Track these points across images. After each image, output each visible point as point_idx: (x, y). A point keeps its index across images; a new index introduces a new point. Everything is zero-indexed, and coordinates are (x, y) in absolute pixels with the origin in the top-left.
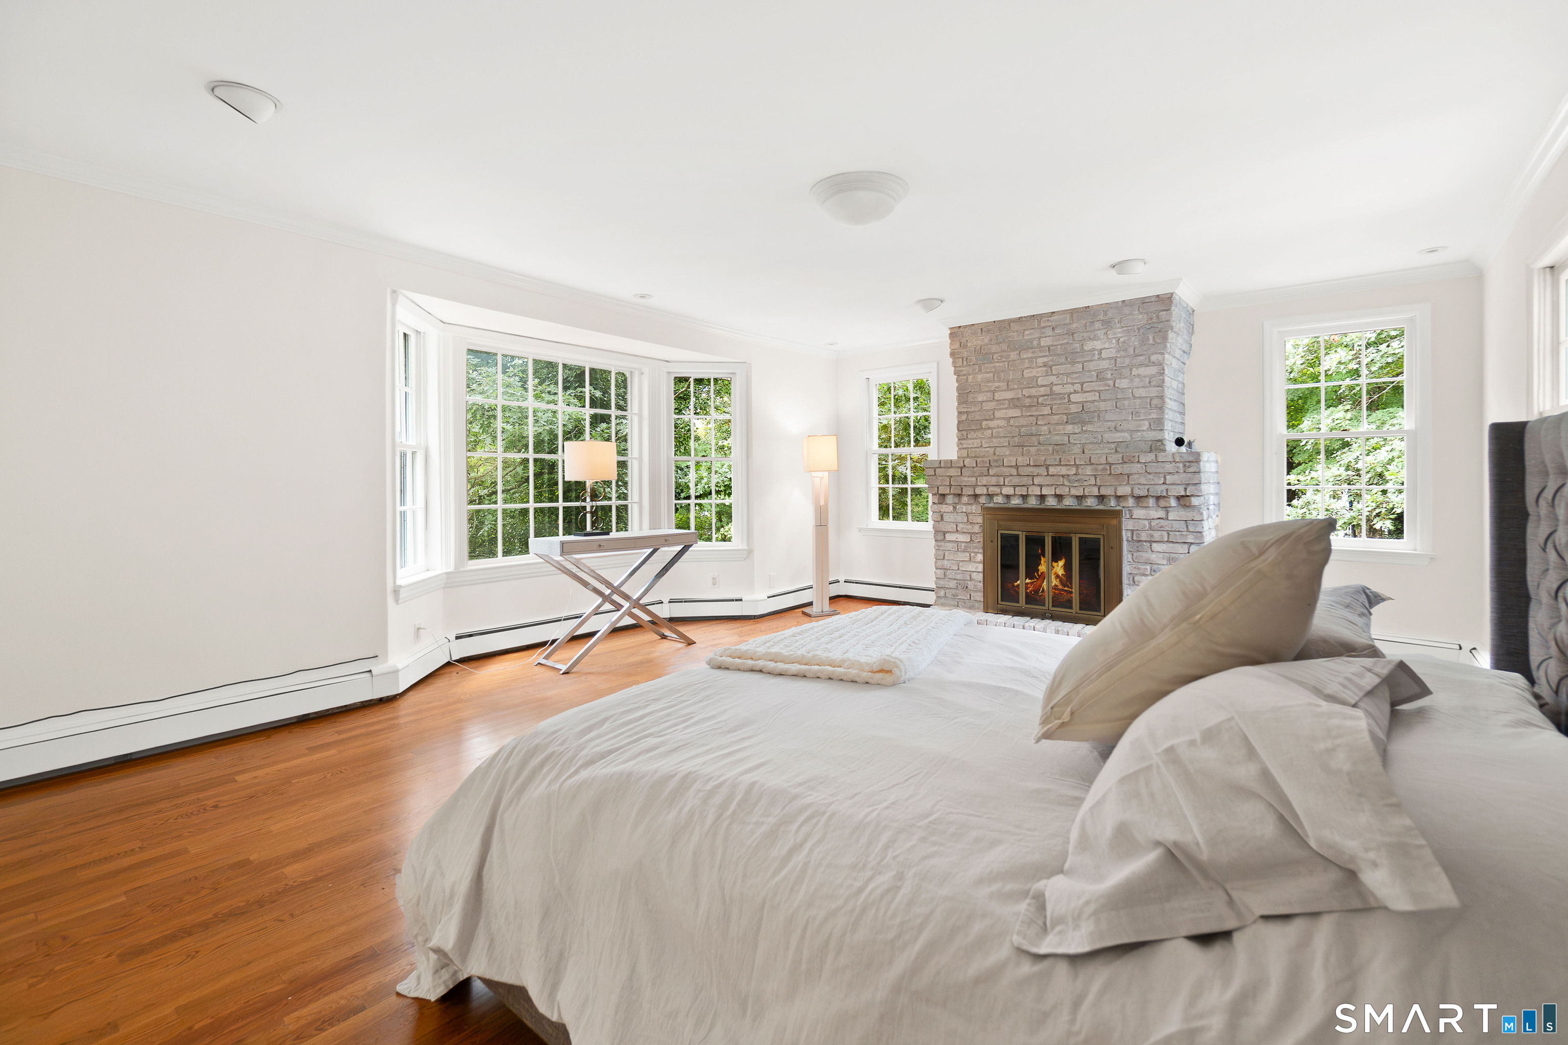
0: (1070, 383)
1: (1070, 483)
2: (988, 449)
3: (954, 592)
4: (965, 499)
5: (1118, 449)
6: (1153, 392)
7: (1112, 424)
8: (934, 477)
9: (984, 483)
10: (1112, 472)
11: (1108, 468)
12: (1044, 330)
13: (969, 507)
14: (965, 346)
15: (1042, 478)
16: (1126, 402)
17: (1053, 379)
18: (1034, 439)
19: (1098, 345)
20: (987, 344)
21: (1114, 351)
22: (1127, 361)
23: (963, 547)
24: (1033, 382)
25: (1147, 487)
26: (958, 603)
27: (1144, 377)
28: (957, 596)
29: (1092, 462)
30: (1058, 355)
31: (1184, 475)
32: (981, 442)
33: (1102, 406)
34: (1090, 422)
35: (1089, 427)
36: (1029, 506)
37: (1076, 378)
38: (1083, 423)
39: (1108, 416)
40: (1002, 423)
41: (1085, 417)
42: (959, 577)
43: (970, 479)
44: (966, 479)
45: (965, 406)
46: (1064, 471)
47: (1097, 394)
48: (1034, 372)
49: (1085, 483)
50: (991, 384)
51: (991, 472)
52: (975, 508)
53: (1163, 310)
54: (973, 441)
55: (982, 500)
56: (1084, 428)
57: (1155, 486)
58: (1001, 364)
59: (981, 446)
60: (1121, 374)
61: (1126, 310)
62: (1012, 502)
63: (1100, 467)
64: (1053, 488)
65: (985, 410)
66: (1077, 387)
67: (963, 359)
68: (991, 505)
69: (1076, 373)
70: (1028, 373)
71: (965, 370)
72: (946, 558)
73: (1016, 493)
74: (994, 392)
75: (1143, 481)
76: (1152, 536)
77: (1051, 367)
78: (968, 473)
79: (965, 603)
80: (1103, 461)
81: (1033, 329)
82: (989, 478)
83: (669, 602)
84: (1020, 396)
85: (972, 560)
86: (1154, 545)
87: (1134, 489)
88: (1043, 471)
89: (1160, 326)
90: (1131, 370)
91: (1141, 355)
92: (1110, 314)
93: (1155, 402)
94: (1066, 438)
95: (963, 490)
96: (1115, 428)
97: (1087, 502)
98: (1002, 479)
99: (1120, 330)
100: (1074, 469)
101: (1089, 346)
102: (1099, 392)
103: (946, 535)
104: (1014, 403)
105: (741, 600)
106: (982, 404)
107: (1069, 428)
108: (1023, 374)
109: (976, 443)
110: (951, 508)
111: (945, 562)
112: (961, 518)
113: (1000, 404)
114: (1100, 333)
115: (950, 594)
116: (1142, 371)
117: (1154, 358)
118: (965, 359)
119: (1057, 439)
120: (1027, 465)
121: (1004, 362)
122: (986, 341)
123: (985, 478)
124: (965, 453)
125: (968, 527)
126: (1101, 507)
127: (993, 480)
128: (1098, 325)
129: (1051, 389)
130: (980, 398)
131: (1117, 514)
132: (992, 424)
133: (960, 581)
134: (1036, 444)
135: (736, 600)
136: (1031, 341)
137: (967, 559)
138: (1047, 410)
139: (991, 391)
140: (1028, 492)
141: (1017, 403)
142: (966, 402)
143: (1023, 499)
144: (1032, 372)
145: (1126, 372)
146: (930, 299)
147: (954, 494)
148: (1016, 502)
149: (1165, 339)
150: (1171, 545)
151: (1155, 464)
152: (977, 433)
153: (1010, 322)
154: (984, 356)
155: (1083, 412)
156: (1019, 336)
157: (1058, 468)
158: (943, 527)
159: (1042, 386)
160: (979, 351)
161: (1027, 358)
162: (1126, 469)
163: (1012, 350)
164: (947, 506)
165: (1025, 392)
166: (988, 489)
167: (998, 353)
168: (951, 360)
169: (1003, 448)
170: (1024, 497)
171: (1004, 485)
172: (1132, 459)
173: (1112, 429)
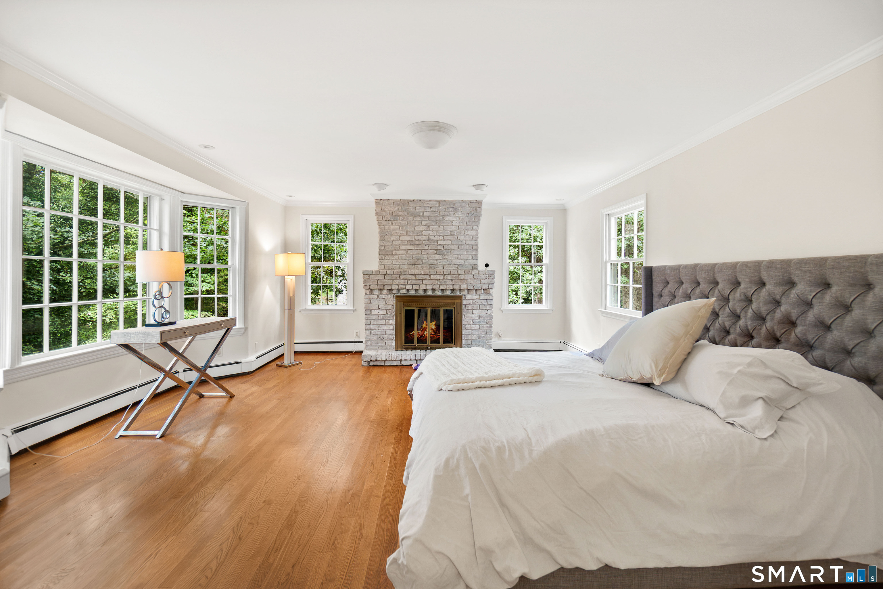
0: (437, 235)
1: (440, 283)
2: (396, 265)
3: (376, 342)
4: (385, 292)
5: (459, 268)
6: (474, 243)
7: (456, 256)
8: (368, 280)
9: (397, 283)
10: (460, 278)
11: (458, 276)
12: (426, 208)
13: (387, 296)
14: (384, 210)
15: (427, 281)
16: (463, 246)
17: (430, 232)
18: (420, 261)
19: (451, 218)
20: (396, 211)
21: (458, 222)
22: (463, 228)
23: (382, 317)
24: (420, 233)
25: (473, 285)
26: (378, 347)
27: (470, 235)
28: (378, 344)
29: (451, 273)
30: (432, 221)
31: (488, 280)
32: (392, 262)
33: (452, 247)
34: (447, 254)
35: (446, 257)
36: (419, 295)
37: (441, 233)
38: (444, 255)
39: (455, 252)
40: (404, 252)
41: (445, 252)
42: (379, 333)
43: (389, 281)
44: (387, 281)
45: (383, 242)
46: (438, 277)
47: (450, 241)
48: (421, 228)
49: (447, 283)
50: (398, 232)
51: (401, 277)
52: (390, 296)
53: (478, 207)
54: (388, 261)
55: (395, 292)
56: (444, 257)
57: (477, 285)
58: (404, 222)
59: (392, 264)
60: (460, 233)
61: (463, 205)
62: (410, 293)
63: (455, 276)
64: (432, 285)
65: (394, 245)
66: (441, 237)
67: (383, 217)
68: (399, 294)
69: (441, 230)
70: (418, 228)
71: (384, 223)
72: (372, 324)
73: (413, 288)
74: (399, 236)
75: (472, 282)
76: (473, 307)
77: (429, 227)
78: (389, 278)
79: (382, 347)
80: (456, 273)
81: (420, 206)
82: (400, 281)
83: (184, 371)
84: (413, 239)
85: (387, 324)
86: (474, 311)
87: (468, 286)
88: (428, 277)
89: (477, 214)
90: (465, 232)
91: (469, 226)
92: (456, 205)
93: (474, 247)
94: (436, 262)
95: (385, 287)
96: (458, 258)
97: (447, 292)
98: (407, 281)
99: (461, 213)
100: (443, 276)
101: (447, 218)
102: (451, 240)
103: (372, 311)
104: (410, 242)
105: (240, 363)
106: (393, 242)
107: (437, 257)
108: (415, 228)
109: (390, 262)
110: (376, 296)
111: (371, 326)
112: (382, 302)
113: (403, 242)
114: (452, 213)
115: (374, 343)
116: (470, 233)
117: (474, 228)
118: (384, 217)
119: (431, 262)
120: (421, 274)
121: (405, 221)
122: (396, 209)
123: (398, 281)
124: (383, 267)
125: (385, 306)
126: (452, 294)
127: (402, 282)
128: (451, 209)
129: (429, 237)
130: (392, 238)
131: (460, 297)
132: (398, 252)
133: (380, 336)
134: (421, 264)
135: (236, 363)
136: (420, 212)
137: (384, 323)
138: (426, 247)
139: (398, 235)
140: (419, 287)
141: (412, 243)
142: (384, 240)
143: (416, 291)
144: (419, 228)
145: (462, 232)
146: (382, 184)
147: (379, 289)
148: (412, 293)
149: (479, 220)
150: (480, 310)
151: (477, 275)
152: (390, 257)
153: (409, 201)
154: (395, 217)
155: (443, 249)
156: (413, 209)
157: (435, 276)
158: (370, 307)
159: (424, 235)
160: (392, 214)
161: (417, 221)
162: (466, 277)
163: (409, 216)
164: (374, 295)
165: (416, 237)
166: (398, 286)
167: (402, 216)
168: (376, 217)
169: (404, 265)
170: (416, 290)
171: (408, 284)
172: (469, 272)
173: (456, 258)
